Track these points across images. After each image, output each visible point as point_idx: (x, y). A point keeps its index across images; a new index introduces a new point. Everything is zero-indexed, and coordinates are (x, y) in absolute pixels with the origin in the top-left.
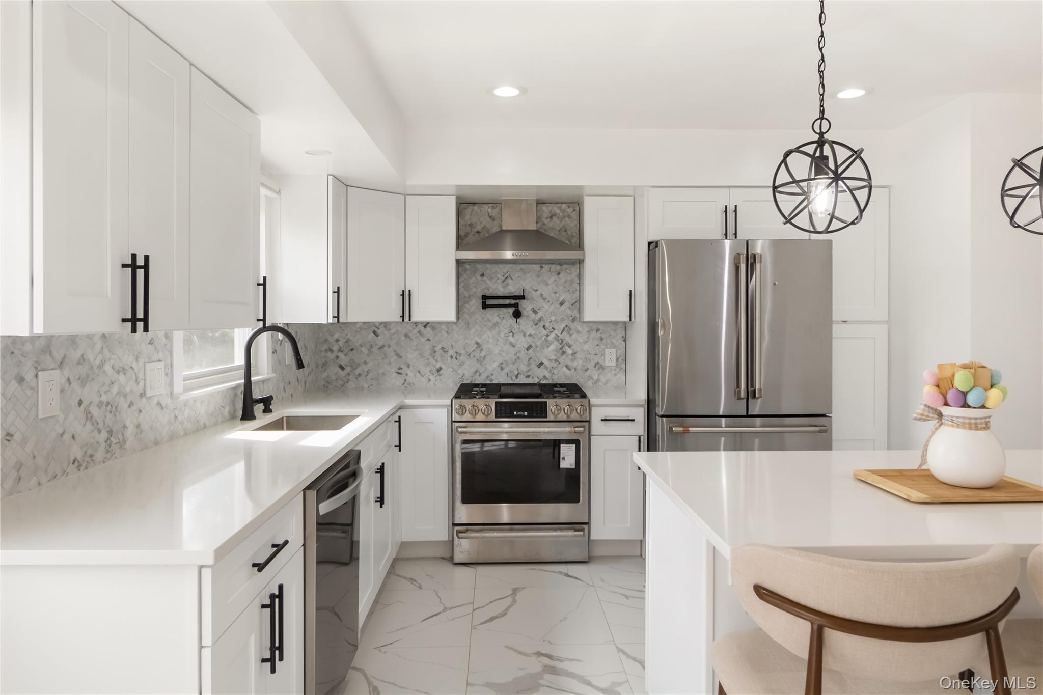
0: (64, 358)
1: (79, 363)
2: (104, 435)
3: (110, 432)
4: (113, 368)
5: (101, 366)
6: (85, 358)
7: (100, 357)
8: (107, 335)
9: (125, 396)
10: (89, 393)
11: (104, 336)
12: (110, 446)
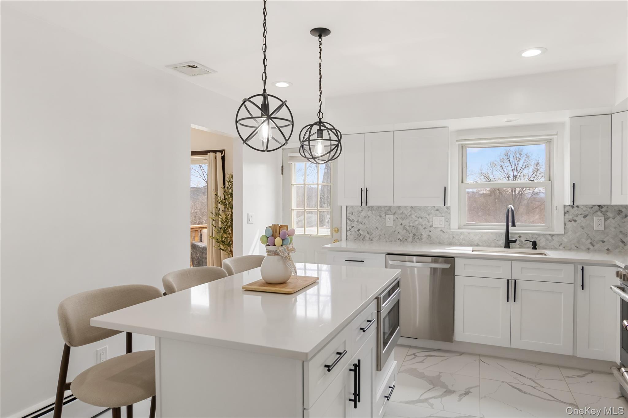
0: (395, 212)
1: (401, 214)
2: (411, 235)
3: (415, 235)
4: (416, 216)
5: (410, 215)
6: (404, 213)
7: (410, 213)
8: (413, 207)
9: (422, 225)
10: (405, 222)
11: (412, 207)
12: (414, 239)
